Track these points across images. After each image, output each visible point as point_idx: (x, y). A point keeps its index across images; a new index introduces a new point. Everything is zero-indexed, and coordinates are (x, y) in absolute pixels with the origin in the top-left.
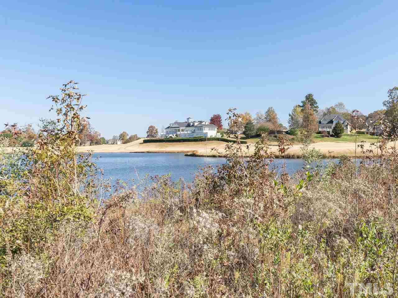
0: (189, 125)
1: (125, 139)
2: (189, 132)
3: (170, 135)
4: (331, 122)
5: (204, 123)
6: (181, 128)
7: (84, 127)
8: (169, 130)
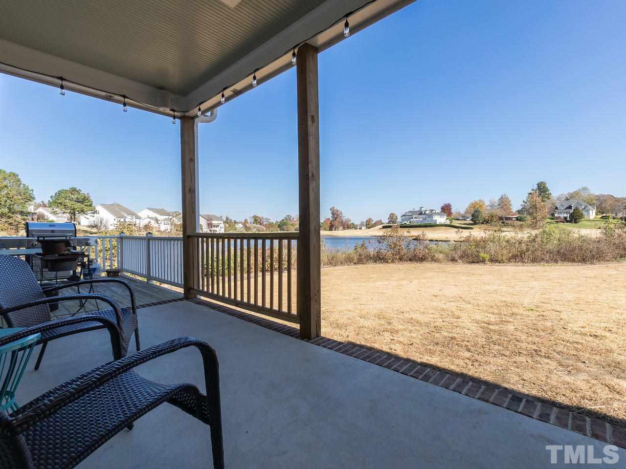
0: (421, 214)
1: (369, 225)
2: (421, 219)
3: (405, 222)
4: (570, 207)
5: (434, 212)
6: (414, 216)
7: (338, 215)
8: (403, 218)
